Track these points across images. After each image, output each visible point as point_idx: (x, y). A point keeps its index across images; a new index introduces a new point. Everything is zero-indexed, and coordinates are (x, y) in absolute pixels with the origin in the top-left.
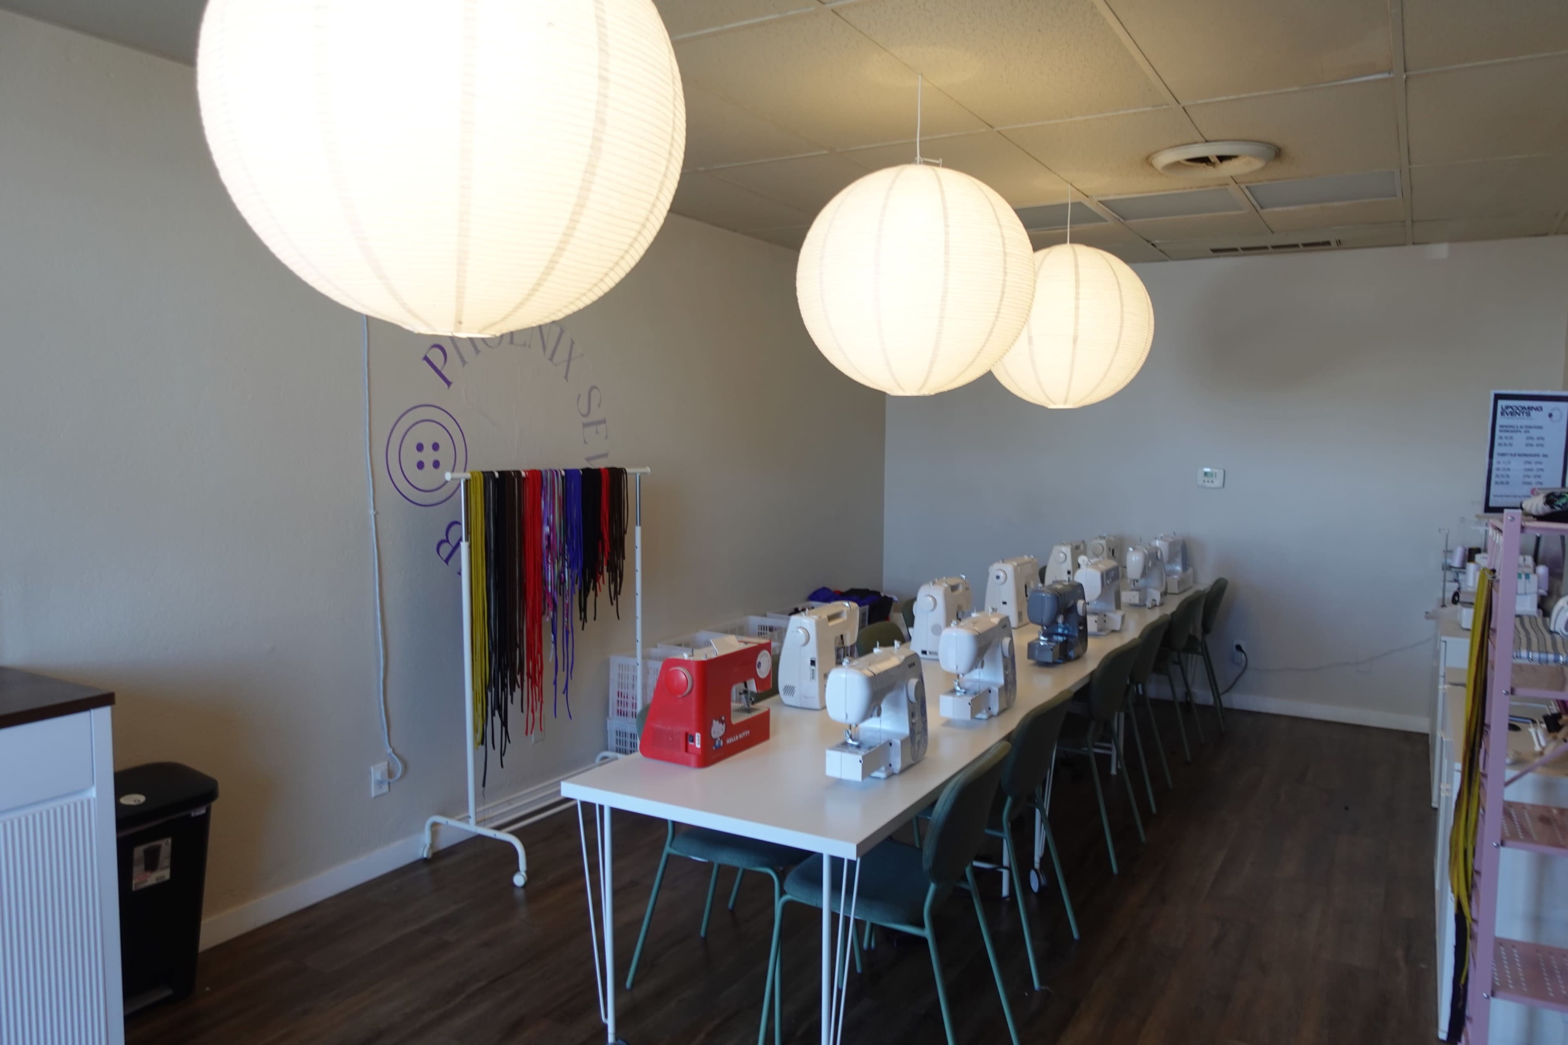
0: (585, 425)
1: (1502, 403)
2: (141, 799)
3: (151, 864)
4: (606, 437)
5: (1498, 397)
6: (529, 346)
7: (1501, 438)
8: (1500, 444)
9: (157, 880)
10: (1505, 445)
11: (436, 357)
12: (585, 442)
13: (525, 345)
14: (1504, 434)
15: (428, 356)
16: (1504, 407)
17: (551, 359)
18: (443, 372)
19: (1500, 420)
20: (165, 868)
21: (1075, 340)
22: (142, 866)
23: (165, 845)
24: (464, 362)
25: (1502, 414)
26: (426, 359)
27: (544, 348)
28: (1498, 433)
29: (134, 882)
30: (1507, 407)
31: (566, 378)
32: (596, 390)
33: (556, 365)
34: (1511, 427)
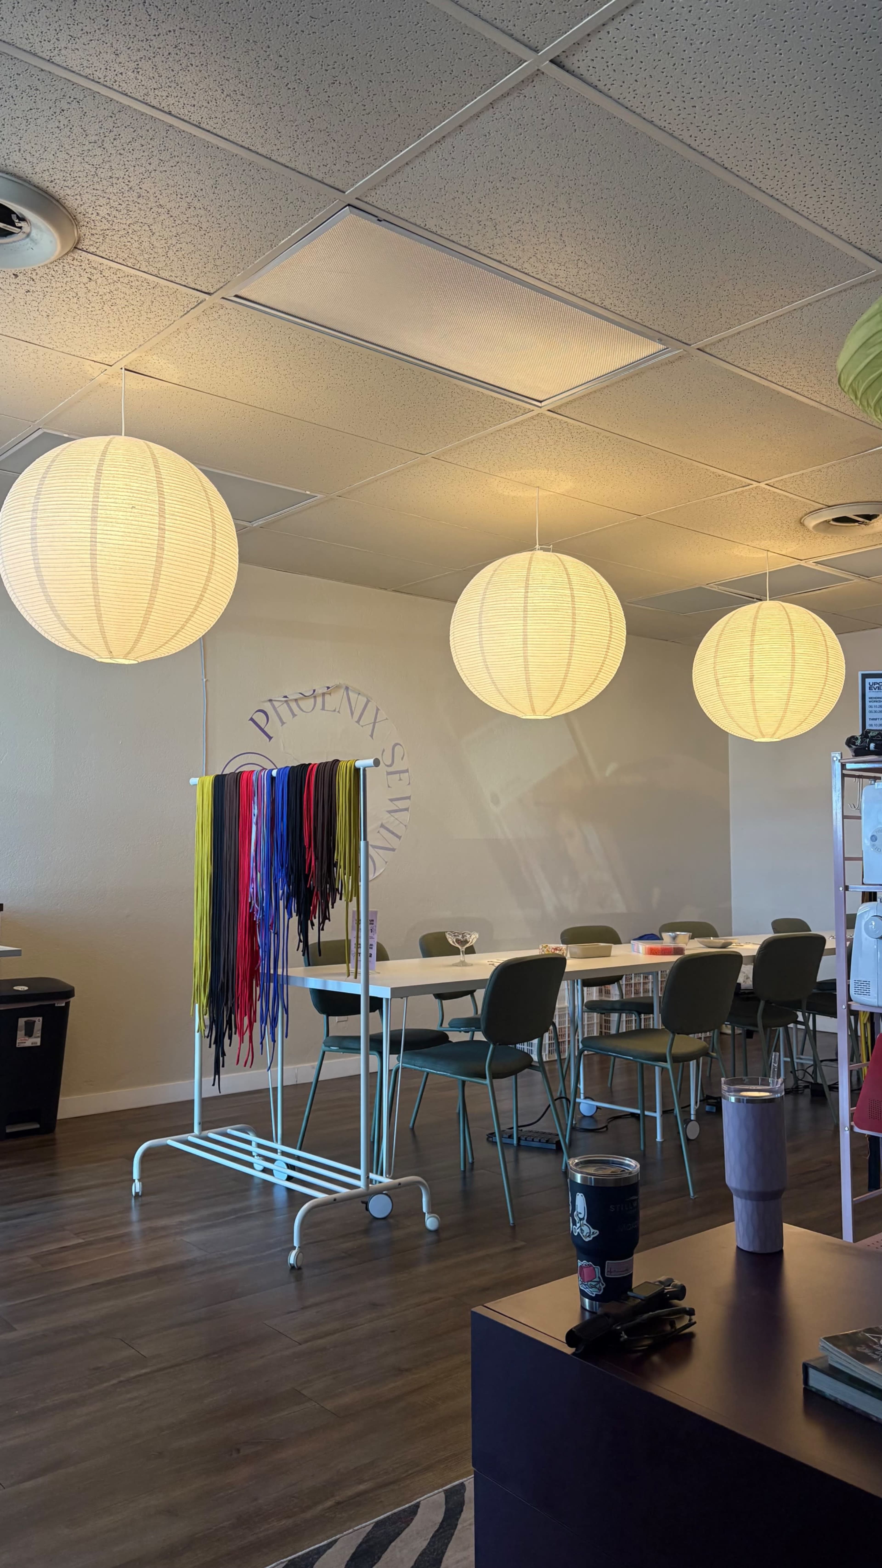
0: (389, 773)
1: (868, 681)
2: (26, 988)
3: (29, 1033)
4: (409, 784)
5: (865, 677)
6: (339, 712)
7: (871, 707)
8: (871, 712)
9: (32, 1044)
10: (875, 712)
11: (260, 718)
12: (389, 787)
13: (335, 711)
14: (871, 704)
15: (253, 717)
16: (871, 684)
17: (358, 722)
18: (266, 729)
19: (869, 694)
20: (38, 1037)
21: (751, 680)
22: (23, 1032)
23: (38, 1021)
24: (283, 723)
25: (870, 689)
26: (252, 719)
27: (352, 714)
28: (868, 704)
29: (18, 1041)
30: (874, 684)
31: (372, 736)
32: (400, 746)
33: (362, 726)
34: (878, 698)
